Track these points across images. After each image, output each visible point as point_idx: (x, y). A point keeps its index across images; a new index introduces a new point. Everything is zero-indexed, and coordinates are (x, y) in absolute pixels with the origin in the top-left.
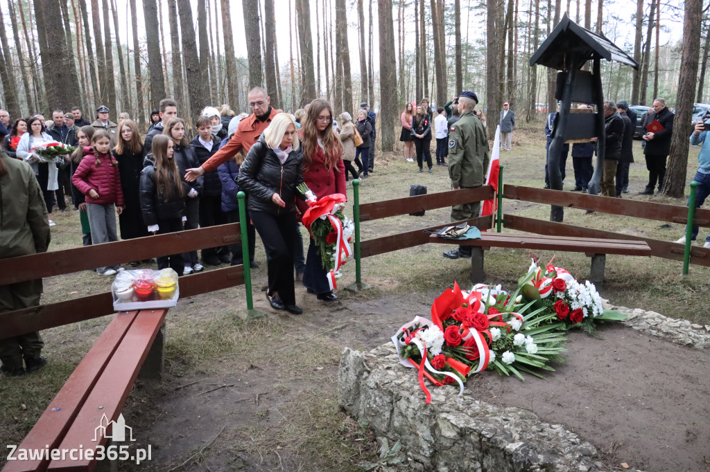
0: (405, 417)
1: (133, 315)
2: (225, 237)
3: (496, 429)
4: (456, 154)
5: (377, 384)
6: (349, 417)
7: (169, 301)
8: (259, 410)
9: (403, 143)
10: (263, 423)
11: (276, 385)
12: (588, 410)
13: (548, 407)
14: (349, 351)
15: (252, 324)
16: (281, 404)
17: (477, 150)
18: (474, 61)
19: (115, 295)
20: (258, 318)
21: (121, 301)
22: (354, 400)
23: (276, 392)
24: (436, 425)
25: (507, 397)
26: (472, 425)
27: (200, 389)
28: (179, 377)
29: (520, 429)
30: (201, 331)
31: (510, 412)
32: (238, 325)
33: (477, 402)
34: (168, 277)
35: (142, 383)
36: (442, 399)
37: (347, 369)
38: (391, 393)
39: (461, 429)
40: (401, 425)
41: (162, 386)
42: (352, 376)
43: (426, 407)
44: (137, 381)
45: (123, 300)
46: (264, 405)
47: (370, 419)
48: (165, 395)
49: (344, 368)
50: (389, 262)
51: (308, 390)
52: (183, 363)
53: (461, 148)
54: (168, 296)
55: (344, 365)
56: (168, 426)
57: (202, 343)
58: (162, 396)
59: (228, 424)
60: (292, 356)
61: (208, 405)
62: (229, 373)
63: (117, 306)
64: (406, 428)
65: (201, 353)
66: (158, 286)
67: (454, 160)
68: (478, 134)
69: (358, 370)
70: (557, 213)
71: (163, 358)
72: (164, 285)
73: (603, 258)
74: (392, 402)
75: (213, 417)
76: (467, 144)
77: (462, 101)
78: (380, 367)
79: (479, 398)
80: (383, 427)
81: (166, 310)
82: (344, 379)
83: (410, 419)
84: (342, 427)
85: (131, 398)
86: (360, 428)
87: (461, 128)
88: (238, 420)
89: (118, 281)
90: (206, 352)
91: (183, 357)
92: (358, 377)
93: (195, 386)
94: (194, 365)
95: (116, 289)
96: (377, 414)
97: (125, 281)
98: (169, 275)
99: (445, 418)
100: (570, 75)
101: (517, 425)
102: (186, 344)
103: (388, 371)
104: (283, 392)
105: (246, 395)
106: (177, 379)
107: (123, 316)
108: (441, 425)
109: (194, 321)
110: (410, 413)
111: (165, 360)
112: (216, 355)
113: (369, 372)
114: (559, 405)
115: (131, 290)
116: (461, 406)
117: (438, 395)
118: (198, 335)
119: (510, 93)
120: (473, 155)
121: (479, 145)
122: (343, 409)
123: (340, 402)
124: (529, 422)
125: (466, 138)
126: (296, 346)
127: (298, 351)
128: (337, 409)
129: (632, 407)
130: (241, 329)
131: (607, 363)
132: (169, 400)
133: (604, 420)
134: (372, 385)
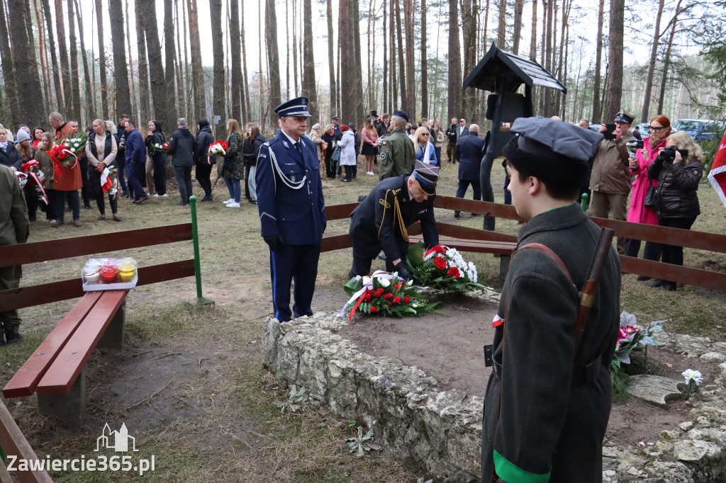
0: (307, 365)
1: (99, 294)
2: (178, 235)
3: (366, 369)
4: (386, 166)
5: (288, 342)
6: (269, 372)
7: (130, 283)
8: (200, 370)
9: (364, 157)
10: (204, 379)
11: (217, 353)
12: (441, 358)
13: (413, 357)
14: (269, 319)
15: (200, 309)
16: (219, 366)
17: (405, 164)
18: (444, 76)
19: (85, 279)
20: (206, 304)
21: (89, 284)
22: (274, 358)
23: (216, 358)
24: (328, 369)
25: (384, 351)
26: (351, 366)
27: (154, 356)
28: (136, 347)
29: (384, 369)
30: (157, 315)
31: (382, 359)
32: (189, 310)
33: (361, 354)
34: (129, 264)
35: (106, 351)
36: (335, 351)
37: (268, 334)
38: (298, 348)
39: (343, 369)
40: (305, 373)
41: (123, 353)
42: (272, 339)
43: (321, 356)
44: (101, 349)
45: (92, 282)
46: (205, 367)
47: (284, 372)
48: (123, 360)
49: (266, 333)
50: (329, 263)
51: (242, 356)
52: (140, 337)
53: (391, 161)
54: (128, 280)
55: (266, 331)
56: (125, 381)
57: (156, 323)
58: (122, 360)
59: (175, 380)
60: (231, 333)
61: (159, 367)
62: (178, 345)
63: (86, 287)
64: (308, 375)
65: (156, 331)
66: (120, 271)
67: (384, 171)
68: (408, 150)
69: (276, 334)
70: (490, 223)
71: (124, 332)
72: (125, 270)
73: (508, 258)
74: (298, 356)
75: (163, 375)
76: (396, 158)
77: (394, 120)
78: (293, 332)
79: (364, 352)
80: (293, 377)
81: (127, 291)
82: (266, 342)
83: (310, 367)
84: (263, 379)
85: (96, 361)
86: (278, 380)
87: (391, 143)
88: (182, 377)
89: (87, 267)
90: (160, 330)
91: (141, 333)
92: (276, 339)
93: (149, 354)
94: (150, 339)
95: (85, 273)
96: (289, 367)
97: (92, 266)
98: (129, 262)
99: (333, 363)
100: (500, 98)
101: (383, 366)
102: (143, 324)
103: (299, 335)
104: (221, 358)
105: (190, 360)
106: (135, 349)
107: (91, 295)
108: (331, 369)
109: (151, 308)
110: (310, 363)
111: (126, 334)
112: (168, 332)
113: (284, 335)
114: (422, 356)
115: (98, 274)
116: (347, 355)
117: (332, 349)
118: (154, 318)
119: (472, 109)
120: (401, 168)
121: (407, 159)
122: (266, 367)
123: (263, 361)
124: (394, 364)
125: (396, 152)
126: (236, 326)
127: (237, 329)
128: (261, 366)
129: (477, 358)
130: (191, 313)
131: (472, 331)
132: (127, 364)
133: (451, 365)
134: (285, 344)
